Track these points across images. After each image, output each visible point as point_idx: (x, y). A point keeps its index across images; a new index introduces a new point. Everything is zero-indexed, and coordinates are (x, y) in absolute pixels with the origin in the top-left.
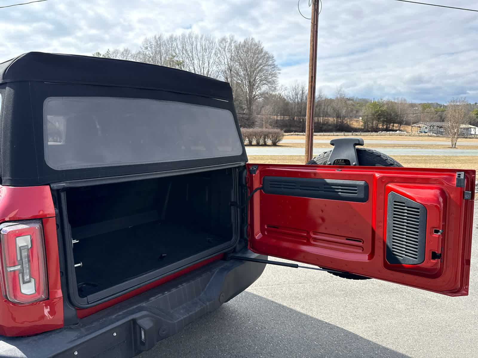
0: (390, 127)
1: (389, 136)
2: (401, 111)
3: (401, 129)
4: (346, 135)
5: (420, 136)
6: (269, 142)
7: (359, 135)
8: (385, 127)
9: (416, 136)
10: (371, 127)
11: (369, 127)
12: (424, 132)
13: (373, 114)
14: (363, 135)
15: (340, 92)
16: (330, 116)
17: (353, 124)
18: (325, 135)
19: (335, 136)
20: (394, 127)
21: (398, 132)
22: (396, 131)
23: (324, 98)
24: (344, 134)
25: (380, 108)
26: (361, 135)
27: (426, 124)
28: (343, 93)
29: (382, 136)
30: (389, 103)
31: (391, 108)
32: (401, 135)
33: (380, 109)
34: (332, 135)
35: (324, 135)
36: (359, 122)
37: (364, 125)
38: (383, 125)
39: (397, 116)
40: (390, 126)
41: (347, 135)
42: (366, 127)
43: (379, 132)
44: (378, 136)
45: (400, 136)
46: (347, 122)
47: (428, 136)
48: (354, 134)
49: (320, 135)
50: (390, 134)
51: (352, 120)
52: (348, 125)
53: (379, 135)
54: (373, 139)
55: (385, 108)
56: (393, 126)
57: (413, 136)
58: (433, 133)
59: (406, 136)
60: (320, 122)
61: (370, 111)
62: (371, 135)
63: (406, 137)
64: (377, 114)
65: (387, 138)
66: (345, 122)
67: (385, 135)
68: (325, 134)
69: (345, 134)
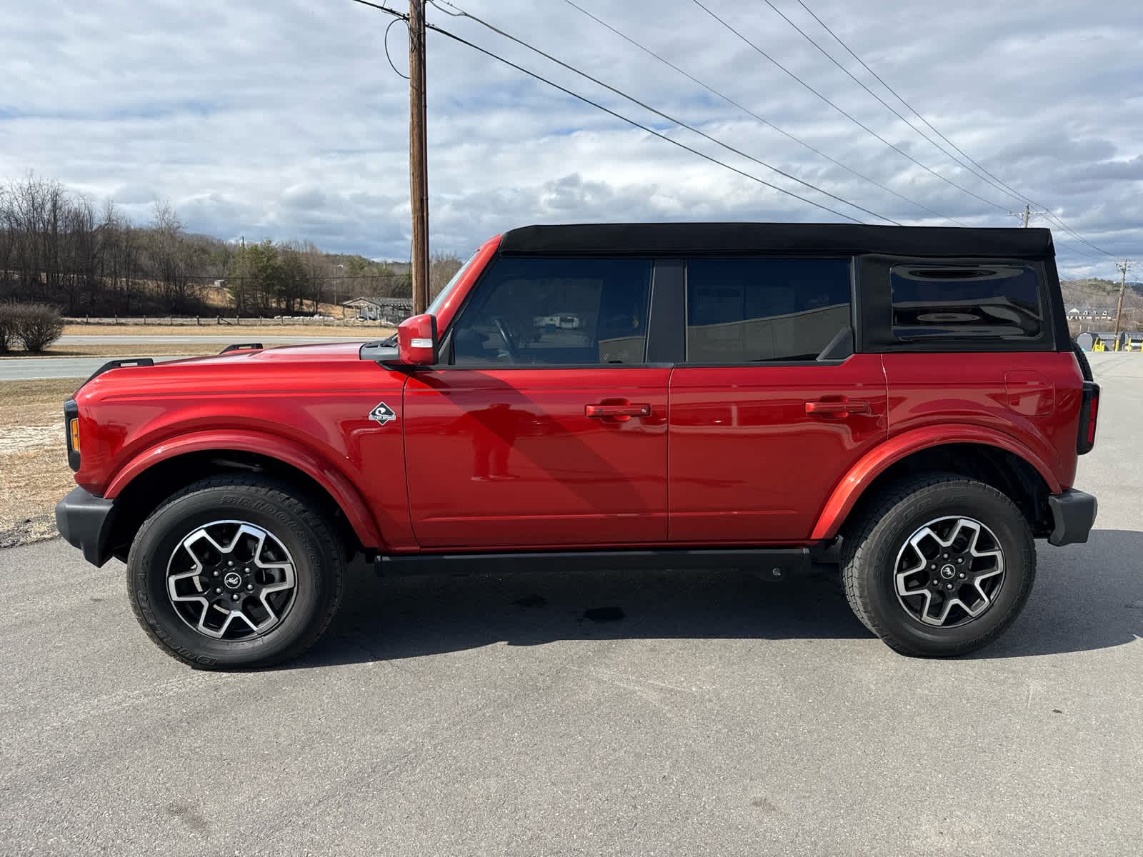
0: (296, 306)
1: (303, 327)
2: (314, 271)
3: (319, 310)
4: (203, 323)
5: (365, 326)
6: (17, 344)
7: (236, 325)
8: (283, 306)
9: (358, 326)
10: (253, 304)
11: (248, 305)
12: (370, 318)
13: (254, 274)
14: (243, 323)
15: (167, 216)
16: (146, 275)
17: (207, 297)
18: (149, 324)
19: (176, 325)
20: (304, 307)
21: (316, 317)
22: (312, 315)
23: (124, 227)
24: (198, 321)
25: (268, 260)
26: (239, 324)
27: (371, 300)
28: (174, 217)
29: (287, 327)
30: (286, 251)
31: (292, 264)
32: (329, 325)
33: (268, 264)
34: (166, 325)
35: (145, 324)
36: (225, 294)
37: (236, 300)
38: (279, 302)
39: (308, 280)
40: (294, 304)
41: (206, 323)
42: (242, 304)
43: (275, 317)
44: (280, 327)
45: (327, 328)
46: (194, 292)
47: (381, 326)
48: (221, 322)
49: (136, 324)
50: (305, 323)
51: (206, 288)
52: (198, 299)
53: (280, 325)
54: (270, 332)
55: (279, 260)
56: (301, 304)
57: (353, 326)
58: (387, 320)
59: (338, 326)
60: (122, 288)
61: (246, 266)
62: (263, 325)
63: (339, 328)
64: (265, 275)
65: (300, 330)
66: (189, 292)
67: (294, 325)
68: (149, 320)
69: (200, 322)
